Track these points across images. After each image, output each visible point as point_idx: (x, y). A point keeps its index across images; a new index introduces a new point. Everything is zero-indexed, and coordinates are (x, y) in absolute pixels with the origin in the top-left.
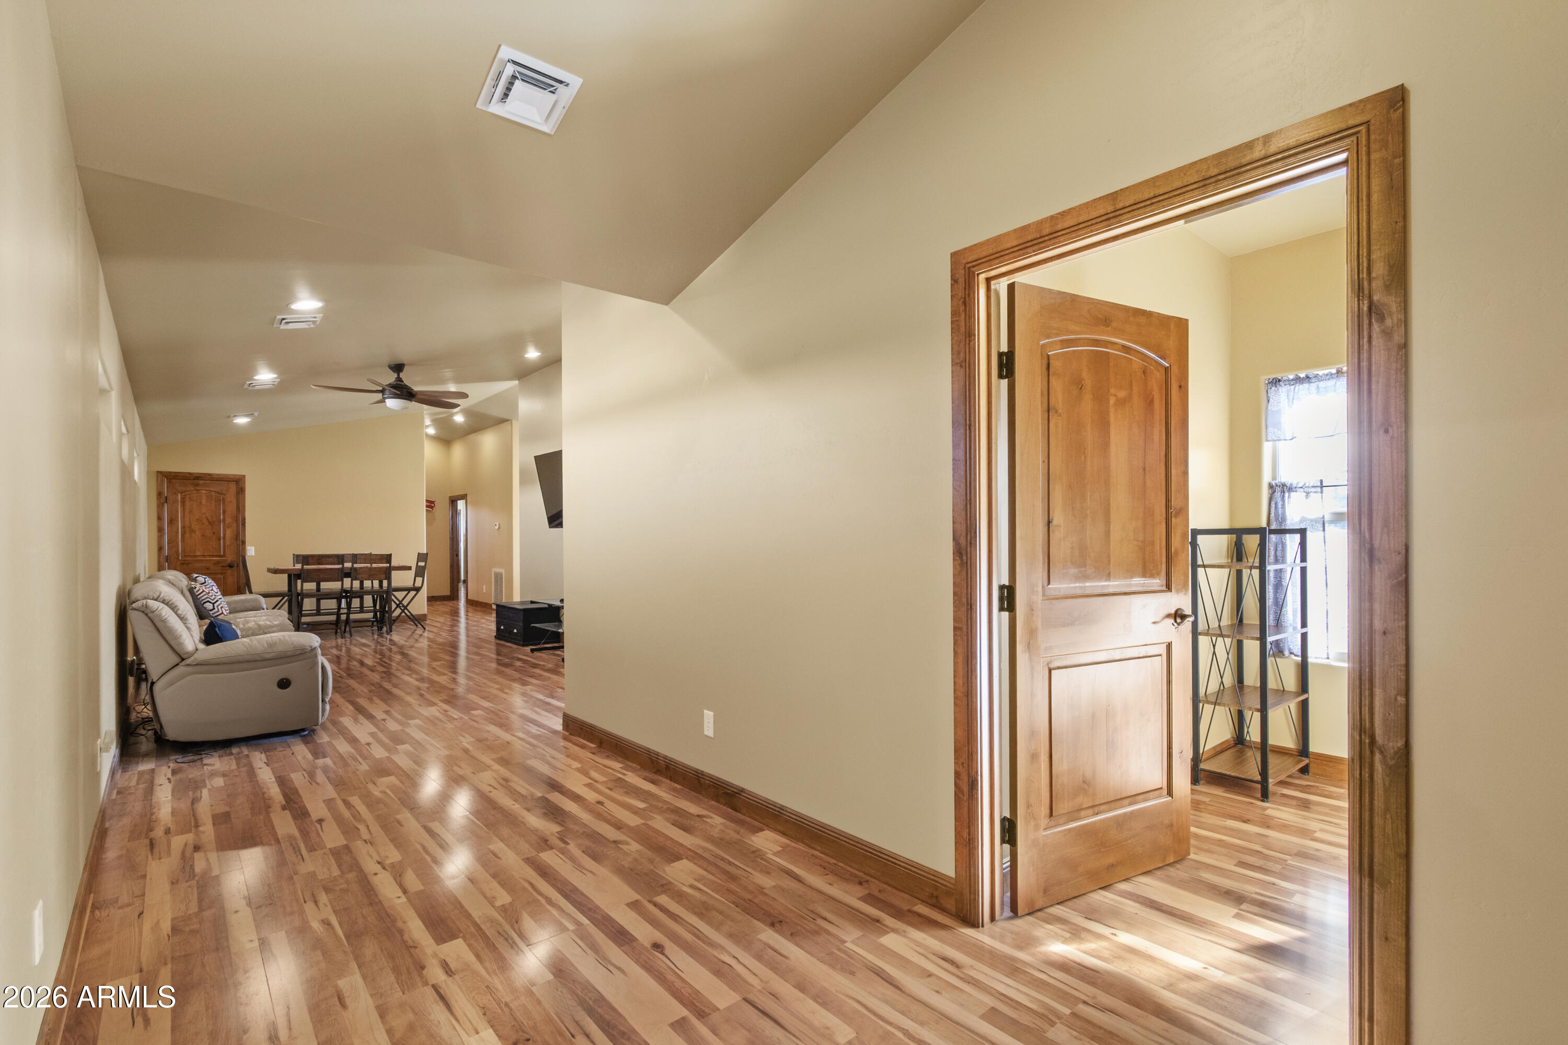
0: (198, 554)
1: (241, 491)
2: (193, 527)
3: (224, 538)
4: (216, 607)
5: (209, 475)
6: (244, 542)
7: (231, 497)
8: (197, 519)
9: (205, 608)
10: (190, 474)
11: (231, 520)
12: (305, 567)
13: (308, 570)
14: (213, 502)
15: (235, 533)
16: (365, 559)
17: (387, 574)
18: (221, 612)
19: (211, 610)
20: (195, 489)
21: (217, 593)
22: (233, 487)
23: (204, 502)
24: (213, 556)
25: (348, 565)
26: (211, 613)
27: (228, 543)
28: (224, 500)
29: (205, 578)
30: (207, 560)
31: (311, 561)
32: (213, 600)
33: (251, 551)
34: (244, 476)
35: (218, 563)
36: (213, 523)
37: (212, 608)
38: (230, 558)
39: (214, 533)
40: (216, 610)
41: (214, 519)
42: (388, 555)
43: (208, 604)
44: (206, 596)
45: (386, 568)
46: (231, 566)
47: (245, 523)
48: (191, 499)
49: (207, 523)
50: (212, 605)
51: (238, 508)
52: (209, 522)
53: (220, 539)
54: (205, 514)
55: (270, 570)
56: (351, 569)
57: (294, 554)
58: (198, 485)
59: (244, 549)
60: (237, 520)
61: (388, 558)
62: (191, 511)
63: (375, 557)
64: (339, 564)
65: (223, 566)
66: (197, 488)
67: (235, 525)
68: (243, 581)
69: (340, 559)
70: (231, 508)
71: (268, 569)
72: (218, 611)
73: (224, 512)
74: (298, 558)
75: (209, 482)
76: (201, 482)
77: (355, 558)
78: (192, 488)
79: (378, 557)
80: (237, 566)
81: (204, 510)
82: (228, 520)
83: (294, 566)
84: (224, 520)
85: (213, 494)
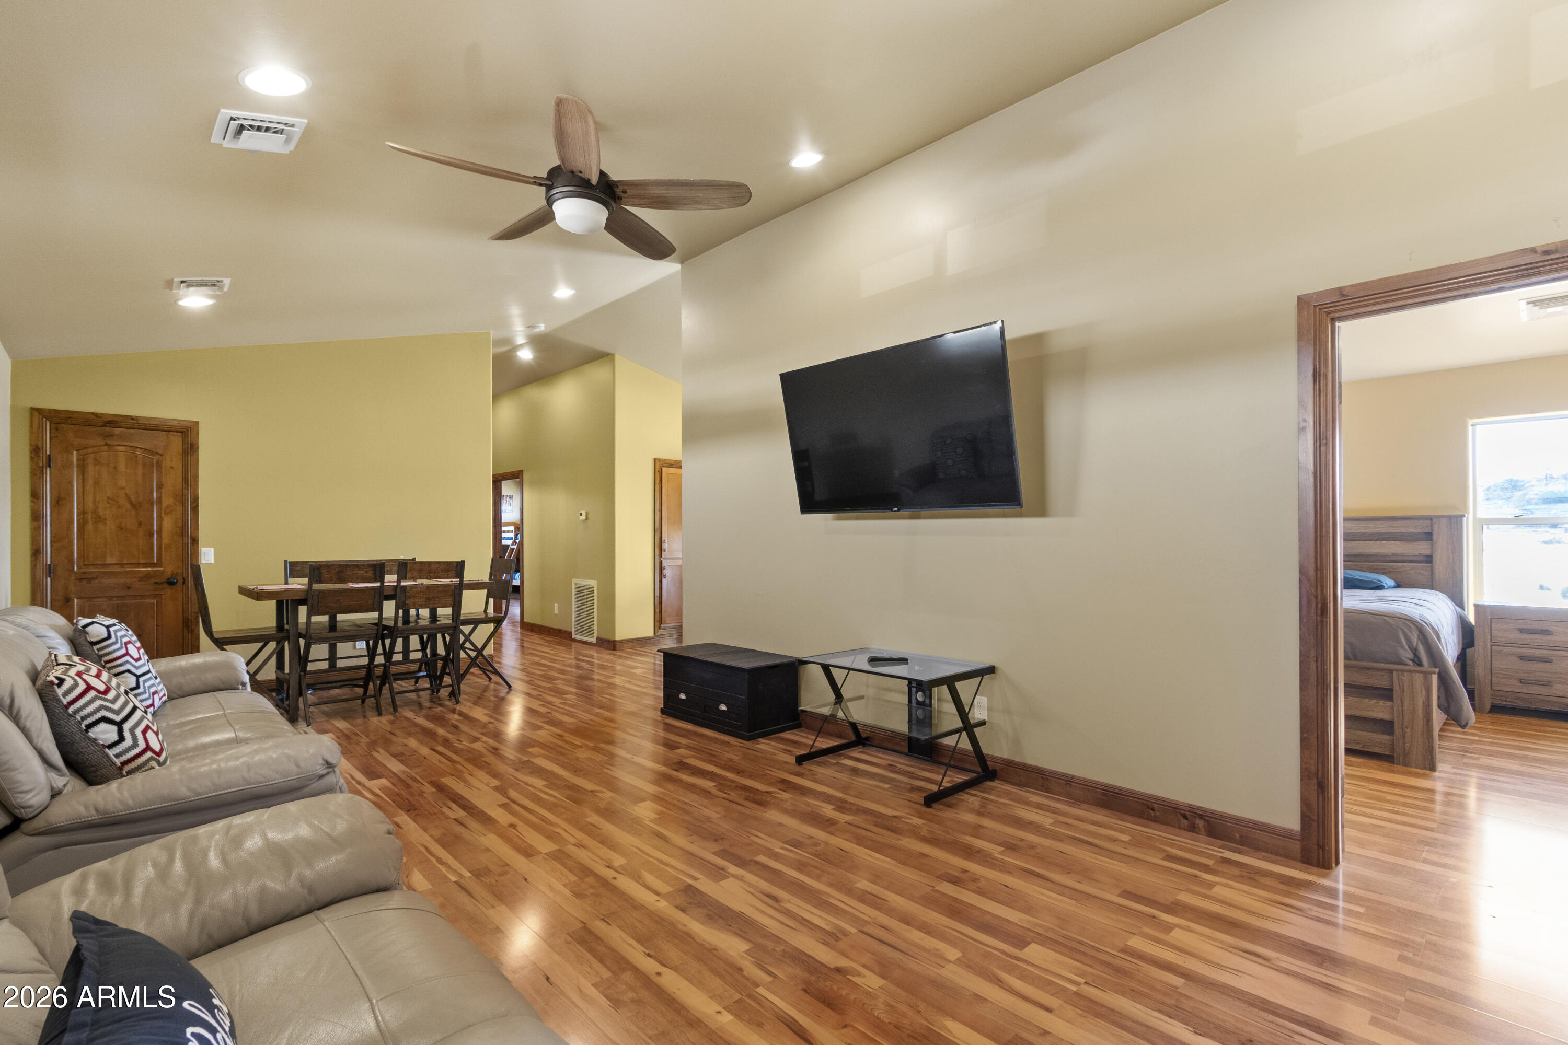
0: (109, 560)
1: (190, 449)
2: (101, 512)
3: (160, 532)
4: (127, 734)
5: (132, 418)
6: (195, 541)
7: (173, 460)
8: (108, 498)
9: (94, 741)
10: (96, 415)
11: (172, 500)
12: (316, 587)
13: (320, 592)
14: (140, 467)
15: (180, 524)
16: (421, 571)
17: (454, 597)
18: (142, 745)
19: (111, 746)
20: (106, 444)
21: (139, 659)
22: (176, 442)
23: (122, 467)
24: (138, 565)
25: (391, 579)
26: (111, 753)
27: (165, 541)
28: (159, 464)
29: (108, 627)
30: (127, 572)
31: (325, 575)
32: (117, 712)
33: (207, 556)
34: (197, 423)
35: (147, 576)
36: (140, 506)
37: (114, 737)
38: (169, 568)
39: (140, 524)
40: (128, 741)
41: (141, 499)
42: (458, 563)
43: (103, 726)
44: (98, 703)
45: (456, 586)
46: (171, 583)
47: (197, 506)
48: (97, 462)
49: (128, 506)
50: (115, 728)
51: (185, 480)
52: (131, 503)
53: (151, 535)
54: (122, 488)
55: (244, 591)
56: (395, 588)
57: (286, 562)
58: (111, 436)
59: (196, 553)
60: (183, 503)
61: (458, 568)
62: (97, 483)
63: (437, 566)
64: (375, 581)
65: (156, 583)
66: (110, 442)
67: (179, 509)
68: (194, 607)
69: (377, 569)
70: (173, 480)
71: (240, 587)
72: (135, 745)
73: (160, 487)
74: (293, 569)
75: (132, 431)
76: (117, 431)
77: (404, 567)
78: (99, 441)
79: (442, 567)
80: (184, 583)
81: (122, 482)
82: (167, 501)
83: (286, 583)
84: (159, 500)
85: (139, 452)
